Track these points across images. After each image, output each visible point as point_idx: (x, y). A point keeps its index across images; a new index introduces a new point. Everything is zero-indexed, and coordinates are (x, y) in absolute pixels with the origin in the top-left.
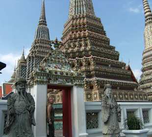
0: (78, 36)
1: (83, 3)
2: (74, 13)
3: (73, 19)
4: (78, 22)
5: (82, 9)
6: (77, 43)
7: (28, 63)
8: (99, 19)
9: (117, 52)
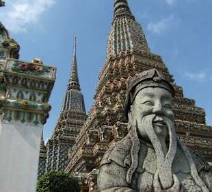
0: (120, 84)
1: (128, 36)
2: (114, 52)
3: (112, 60)
4: (120, 63)
5: (127, 43)
6: (118, 97)
7: (48, 151)
8: (159, 57)
9: (200, 109)
